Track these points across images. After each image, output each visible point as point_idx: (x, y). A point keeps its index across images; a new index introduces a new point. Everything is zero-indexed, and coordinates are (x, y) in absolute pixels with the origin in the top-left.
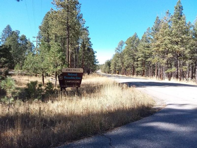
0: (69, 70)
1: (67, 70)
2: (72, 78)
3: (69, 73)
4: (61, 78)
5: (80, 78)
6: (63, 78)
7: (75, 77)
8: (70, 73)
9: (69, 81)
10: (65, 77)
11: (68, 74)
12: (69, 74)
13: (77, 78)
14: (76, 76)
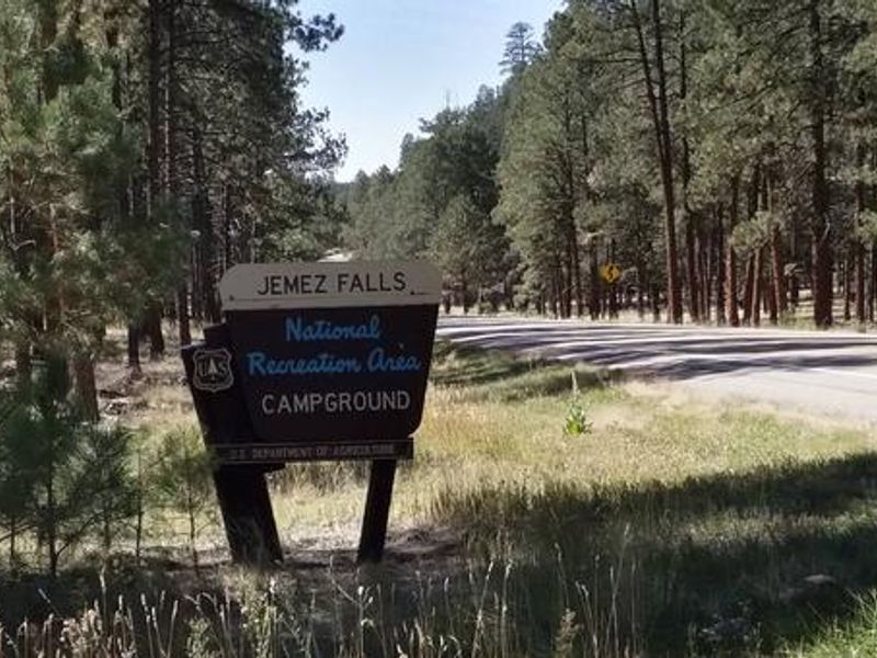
0: (295, 285)
1: (271, 283)
2: (324, 365)
3: (294, 313)
4: (213, 369)
5: (413, 364)
6: (239, 367)
7: (357, 349)
8: (308, 316)
9: (306, 403)
10: (255, 361)
11: (289, 322)
12: (294, 329)
13: (378, 363)
14: (376, 343)
